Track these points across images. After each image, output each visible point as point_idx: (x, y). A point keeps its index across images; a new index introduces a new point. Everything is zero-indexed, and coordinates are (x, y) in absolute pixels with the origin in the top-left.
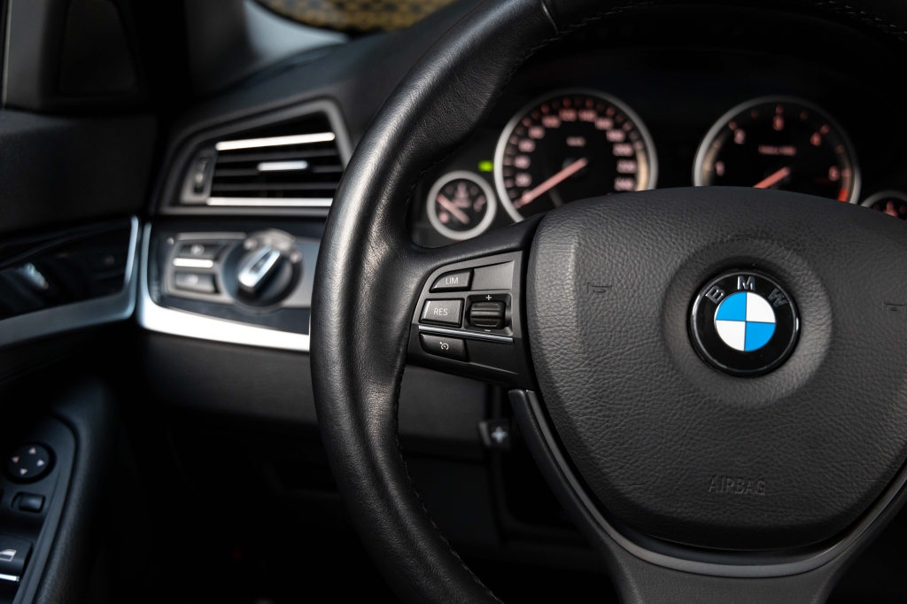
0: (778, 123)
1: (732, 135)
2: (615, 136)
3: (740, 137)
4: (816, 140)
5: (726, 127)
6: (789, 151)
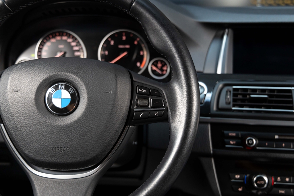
0: (124, 38)
1: (110, 42)
2: (73, 44)
3: (112, 43)
4: (136, 43)
5: (107, 39)
6: (128, 46)
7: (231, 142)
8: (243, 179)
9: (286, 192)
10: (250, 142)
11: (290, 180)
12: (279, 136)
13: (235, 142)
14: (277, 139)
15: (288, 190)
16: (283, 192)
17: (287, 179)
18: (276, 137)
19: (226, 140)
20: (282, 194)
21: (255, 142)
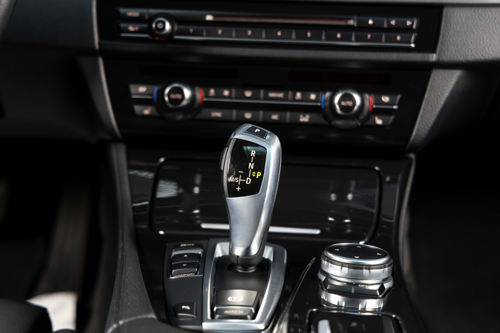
7: (131, 28)
8: (152, 95)
9: (223, 115)
10: (160, 26)
11: (230, 93)
12: (215, 16)
13: (137, 28)
14: (209, 22)
15: (227, 112)
16: (219, 115)
17: (226, 93)
18: (209, 18)
19: (123, 25)
20: (216, 120)
21: (168, 26)
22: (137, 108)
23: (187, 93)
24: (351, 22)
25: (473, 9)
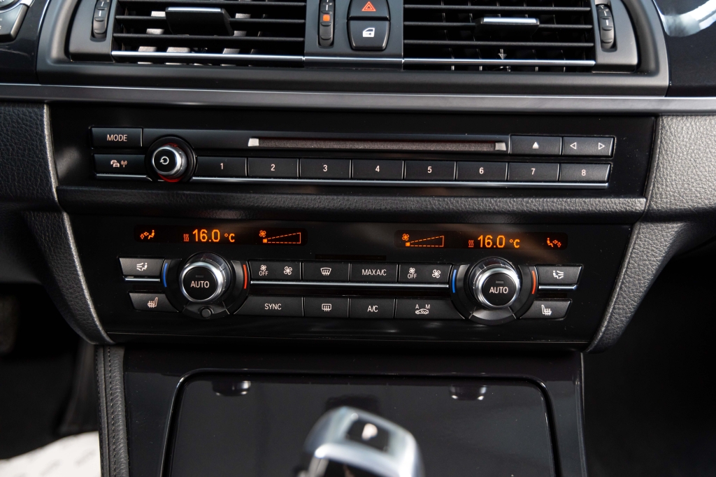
7: (115, 164)
8: (159, 276)
9: (283, 306)
10: (164, 160)
11: (296, 271)
12: (260, 138)
13: (124, 163)
14: (254, 149)
15: (291, 301)
16: (276, 307)
17: (288, 271)
18: (253, 143)
19: (99, 157)
20: (272, 315)
21: (180, 161)
22: (134, 296)
23: (219, 275)
24: (501, 147)
25: (708, 118)
